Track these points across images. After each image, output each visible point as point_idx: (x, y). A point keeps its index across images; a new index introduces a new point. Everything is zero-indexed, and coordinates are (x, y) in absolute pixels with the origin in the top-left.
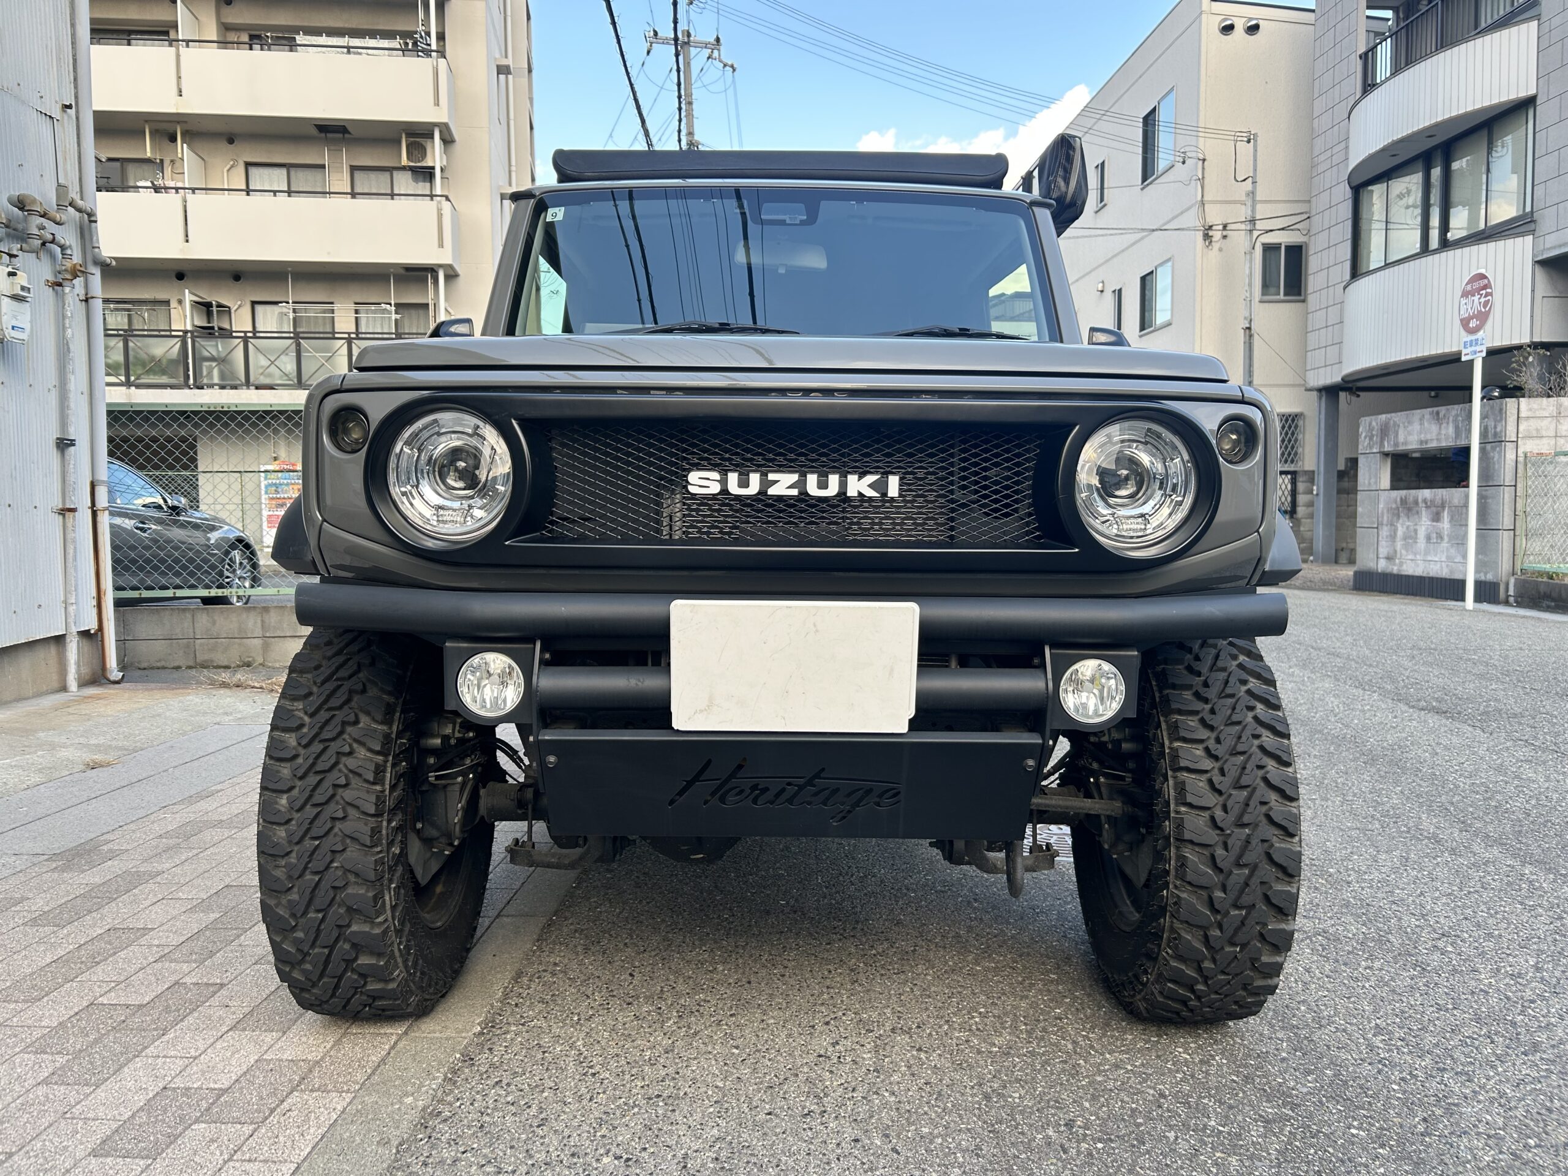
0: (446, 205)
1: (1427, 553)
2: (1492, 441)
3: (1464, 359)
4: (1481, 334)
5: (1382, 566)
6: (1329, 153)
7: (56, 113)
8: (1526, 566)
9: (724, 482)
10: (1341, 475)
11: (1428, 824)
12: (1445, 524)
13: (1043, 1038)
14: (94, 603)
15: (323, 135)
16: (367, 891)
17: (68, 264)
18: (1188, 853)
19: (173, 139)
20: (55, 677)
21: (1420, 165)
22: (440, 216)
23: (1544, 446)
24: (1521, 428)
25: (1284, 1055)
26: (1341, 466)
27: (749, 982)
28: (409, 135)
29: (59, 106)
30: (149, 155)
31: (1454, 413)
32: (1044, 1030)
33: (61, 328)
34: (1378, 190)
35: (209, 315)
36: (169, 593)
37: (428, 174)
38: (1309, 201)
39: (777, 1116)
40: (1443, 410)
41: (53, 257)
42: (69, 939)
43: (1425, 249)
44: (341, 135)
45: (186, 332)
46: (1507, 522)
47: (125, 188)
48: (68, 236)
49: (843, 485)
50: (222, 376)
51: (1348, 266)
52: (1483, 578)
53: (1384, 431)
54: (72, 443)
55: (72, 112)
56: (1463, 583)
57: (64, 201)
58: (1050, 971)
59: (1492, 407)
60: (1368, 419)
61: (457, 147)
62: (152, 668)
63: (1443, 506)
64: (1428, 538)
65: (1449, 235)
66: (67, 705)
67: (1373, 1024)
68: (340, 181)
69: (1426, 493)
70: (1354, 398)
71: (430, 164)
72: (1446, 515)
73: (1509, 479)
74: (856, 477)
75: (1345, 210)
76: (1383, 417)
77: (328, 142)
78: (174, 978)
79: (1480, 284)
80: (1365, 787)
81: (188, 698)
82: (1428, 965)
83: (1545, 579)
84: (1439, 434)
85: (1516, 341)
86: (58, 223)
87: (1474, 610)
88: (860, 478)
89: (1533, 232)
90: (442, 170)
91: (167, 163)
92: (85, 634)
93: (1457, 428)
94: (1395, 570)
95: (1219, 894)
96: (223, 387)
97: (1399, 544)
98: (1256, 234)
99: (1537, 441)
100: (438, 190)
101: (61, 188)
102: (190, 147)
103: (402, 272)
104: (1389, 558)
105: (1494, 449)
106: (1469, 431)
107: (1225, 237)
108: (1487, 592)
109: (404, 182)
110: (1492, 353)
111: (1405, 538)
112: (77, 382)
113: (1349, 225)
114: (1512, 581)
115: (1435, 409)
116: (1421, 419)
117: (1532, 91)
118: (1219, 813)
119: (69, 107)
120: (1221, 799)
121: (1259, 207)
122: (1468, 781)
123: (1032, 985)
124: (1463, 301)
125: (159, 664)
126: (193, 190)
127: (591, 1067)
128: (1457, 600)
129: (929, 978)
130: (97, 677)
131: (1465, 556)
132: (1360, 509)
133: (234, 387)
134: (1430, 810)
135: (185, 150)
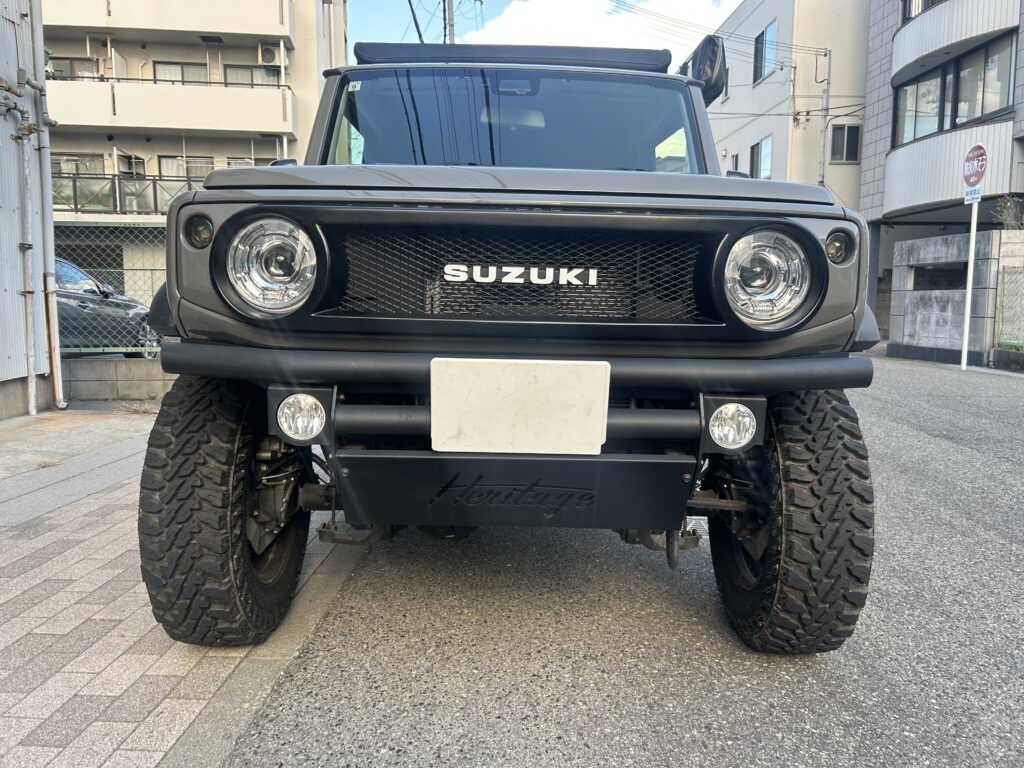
0: (288, 92)
1: (936, 332)
2: (983, 258)
3: (966, 203)
4: (977, 186)
5: (906, 340)
6: (879, 64)
7: (17, 20)
8: (1002, 341)
9: (470, 273)
10: (880, 280)
11: (945, 515)
12: (949, 314)
13: (688, 664)
14: (47, 355)
15: (205, 43)
16: (217, 560)
17: (26, 124)
18: (795, 538)
19: (105, 45)
20: (21, 405)
21: (939, 72)
22: (284, 99)
23: (1016, 262)
24: (1002, 250)
25: (855, 677)
26: (880, 275)
27: (486, 622)
28: (263, 44)
29: (18, 15)
30: (89, 55)
31: (957, 239)
32: (689, 658)
33: (21, 169)
34: (910, 89)
35: (130, 165)
36: (100, 350)
37: (275, 71)
38: (864, 97)
39: (504, 719)
40: (950, 237)
41: (15, 119)
42: (18, 586)
43: (941, 130)
44: (217, 44)
45: (114, 176)
46: (990, 313)
47: (73, 78)
48: (26, 105)
49: (557, 276)
50: (139, 206)
51: (889, 140)
52: (973, 349)
53: (911, 251)
54: (30, 247)
55: (28, 19)
56: (959, 353)
57: (22, 80)
58: (691, 616)
59: (983, 236)
60: (900, 243)
61: (296, 52)
62: (89, 400)
63: (948, 301)
64: (938, 323)
65: (957, 120)
66: (28, 424)
67: (916, 656)
68: (217, 74)
69: (937, 293)
70: (891, 230)
71: (278, 64)
72: (950, 307)
73: (992, 284)
74: (566, 270)
75: (889, 103)
76: (910, 242)
77: (209, 48)
78: (89, 615)
79: (979, 152)
80: (902, 488)
81: (112, 420)
82: (951, 613)
83: (1014, 351)
84: (947, 253)
85: (1000, 192)
86: (18, 96)
87: (967, 370)
88: (568, 272)
89: (1013, 119)
90: (285, 68)
91: (101, 61)
92: (41, 377)
93: (959, 249)
94: (915, 343)
95: (815, 568)
96: (139, 213)
97: (918, 327)
98: (828, 118)
99: (1013, 259)
100: (283, 82)
101: (21, 72)
102: (116, 50)
103: (259, 137)
104: (911, 336)
105: (983, 264)
106: (968, 252)
107: (808, 120)
108: (975, 359)
109: (259, 77)
110: (985, 199)
111: (922, 322)
112: (33, 206)
113: (891, 112)
114: (992, 352)
115: (945, 237)
116: (936, 244)
117: (1016, 23)
118: (817, 512)
119: (26, 15)
120: (819, 502)
121: (831, 100)
122: (970, 485)
123: (680, 625)
124: (967, 164)
125: (95, 397)
126: (119, 80)
127: (375, 682)
128: (955, 363)
129: (610, 619)
130: (49, 406)
131: (962, 335)
132: (893, 303)
133: (148, 213)
134: (946, 505)
135: (113, 52)
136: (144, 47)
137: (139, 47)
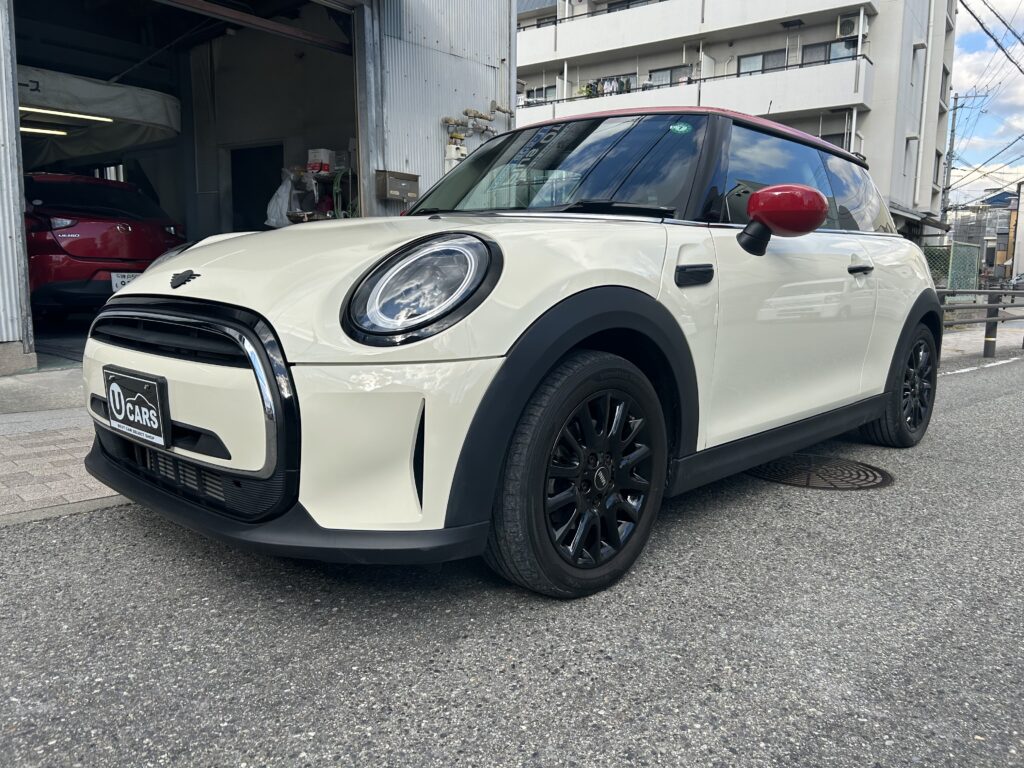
7: (497, 64)
15: (786, 28)
22: (858, 70)
28: (842, 17)
29: (499, 61)
30: (684, 62)
44: (797, 26)
48: (496, 126)
55: (506, 63)
57: (495, 108)
68: (796, 57)
71: (856, 34)
77: (789, 33)
86: (489, 121)
90: (864, 36)
91: (695, 64)
100: (859, 53)
101: (492, 103)
102: (705, 53)
103: (829, 113)
119: (505, 60)
126: (705, 80)
135: (702, 56)
136: (731, 45)
137: (727, 46)
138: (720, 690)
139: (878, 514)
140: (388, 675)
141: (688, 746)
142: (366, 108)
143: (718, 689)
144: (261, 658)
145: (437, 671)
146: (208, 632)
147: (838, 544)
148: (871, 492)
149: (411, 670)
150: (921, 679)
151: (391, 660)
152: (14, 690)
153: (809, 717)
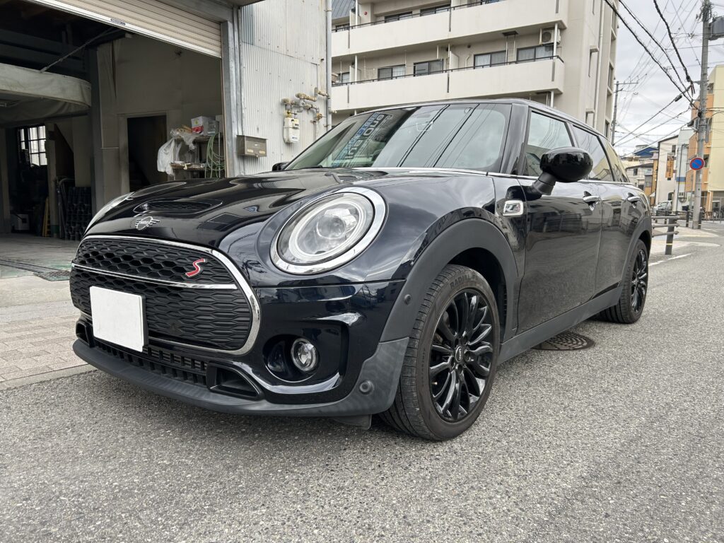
0: (558, 61)
7: (318, 62)
15: (506, 37)
17: (317, 115)
19: (447, 50)
22: (554, 66)
29: (320, 60)
30: (438, 58)
37: (550, 47)
41: (313, 112)
44: (514, 36)
55: (325, 61)
57: (317, 93)
68: (512, 57)
71: (552, 42)
77: (508, 40)
86: (314, 101)
90: (558, 43)
91: (445, 60)
100: (554, 55)
101: (315, 89)
102: (452, 52)
103: (535, 94)
109: (541, 52)
126: (452, 70)
135: (450, 54)
136: (469, 47)
137: (466, 48)
138: (509, 476)
139: (588, 365)
140: (302, 474)
141: (495, 508)
142: (230, 92)
143: (507, 475)
144: (218, 466)
145: (332, 470)
146: (178, 452)
147: (566, 385)
148: (582, 351)
149: (315, 470)
150: (626, 465)
151: (301, 465)
152: (61, 492)
153: (563, 489)
